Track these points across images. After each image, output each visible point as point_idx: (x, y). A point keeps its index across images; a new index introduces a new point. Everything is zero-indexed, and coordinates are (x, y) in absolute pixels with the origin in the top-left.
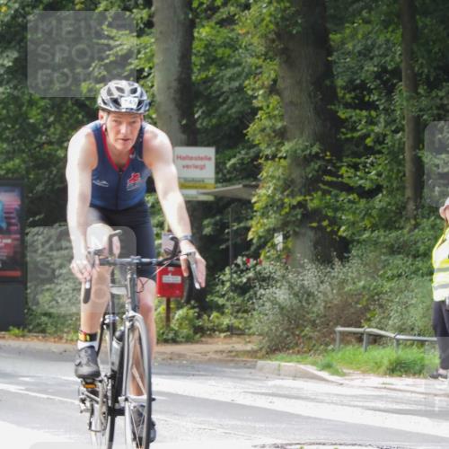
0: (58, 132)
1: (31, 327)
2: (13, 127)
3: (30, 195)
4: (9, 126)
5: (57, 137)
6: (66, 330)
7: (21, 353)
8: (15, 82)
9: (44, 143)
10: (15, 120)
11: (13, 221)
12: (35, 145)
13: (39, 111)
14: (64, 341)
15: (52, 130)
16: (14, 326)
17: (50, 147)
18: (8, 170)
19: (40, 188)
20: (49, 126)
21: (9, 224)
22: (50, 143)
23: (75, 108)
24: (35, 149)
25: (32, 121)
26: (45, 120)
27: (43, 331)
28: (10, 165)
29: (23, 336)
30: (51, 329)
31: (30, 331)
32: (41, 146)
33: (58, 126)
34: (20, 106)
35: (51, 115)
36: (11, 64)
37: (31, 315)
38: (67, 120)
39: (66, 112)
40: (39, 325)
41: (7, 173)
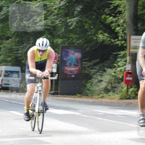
0: (94, 31)
1: (83, 94)
2: (80, 30)
3: (85, 52)
4: (79, 29)
5: (94, 33)
6: (95, 95)
7: (80, 102)
8: (81, 15)
9: (89, 35)
10: (80, 28)
11: (79, 62)
12: (87, 35)
13: (88, 24)
14: (94, 98)
15: (92, 31)
16: (78, 94)
17: (92, 36)
18: (78, 44)
19: (88, 49)
20: (91, 29)
21: (78, 63)
22: (91, 35)
23: (100, 23)
24: (87, 36)
25: (86, 28)
26: (90, 27)
27: (87, 95)
28: (78, 42)
29: (81, 97)
30: (90, 95)
31: (83, 95)
32: (88, 35)
33: (94, 29)
34: (82, 23)
35: (92, 25)
36: (80, 10)
37: (84, 90)
38: (97, 27)
39: (97, 25)
40: (86, 93)
41: (77, 45)
